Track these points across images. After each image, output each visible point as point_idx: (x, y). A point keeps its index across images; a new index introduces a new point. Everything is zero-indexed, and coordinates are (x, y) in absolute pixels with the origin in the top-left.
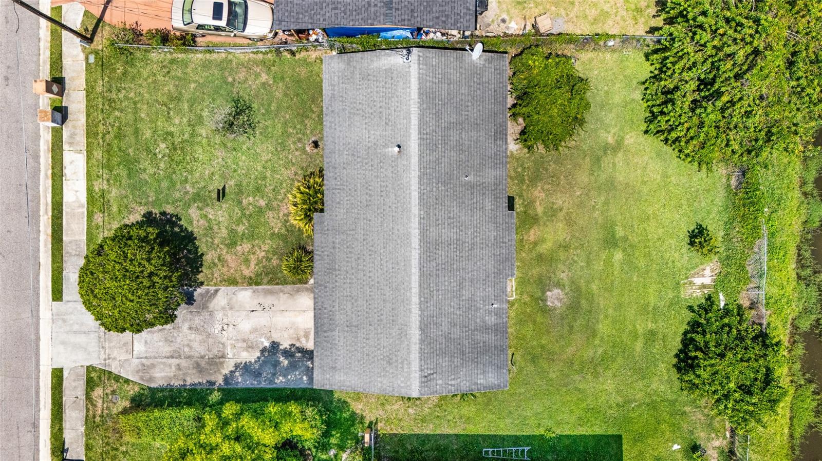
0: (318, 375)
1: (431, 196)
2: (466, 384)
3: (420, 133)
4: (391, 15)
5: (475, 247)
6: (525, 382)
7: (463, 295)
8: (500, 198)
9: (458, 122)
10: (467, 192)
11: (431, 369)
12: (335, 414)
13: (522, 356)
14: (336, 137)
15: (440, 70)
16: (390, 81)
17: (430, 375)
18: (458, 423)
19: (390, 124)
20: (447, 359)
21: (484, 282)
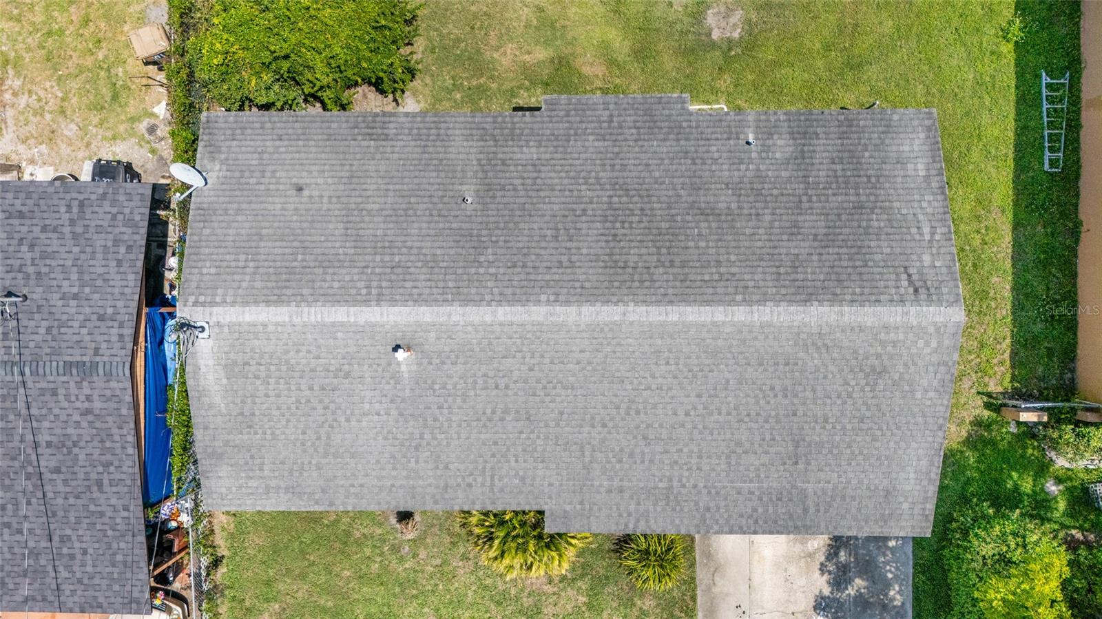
0: (902, 528)
1: (507, 277)
2: (929, 202)
3: (366, 302)
4: (108, 367)
5: (621, 181)
6: (902, 82)
7: (728, 208)
8: (513, 129)
9: (345, 219)
10: (498, 200)
11: (898, 280)
12: (968, 482)
13: (847, 89)
14: (380, 484)
15: (228, 257)
16: (253, 369)
17: (911, 282)
18: (990, 223)
19: (346, 367)
20: (872, 244)
21: (698, 161)
